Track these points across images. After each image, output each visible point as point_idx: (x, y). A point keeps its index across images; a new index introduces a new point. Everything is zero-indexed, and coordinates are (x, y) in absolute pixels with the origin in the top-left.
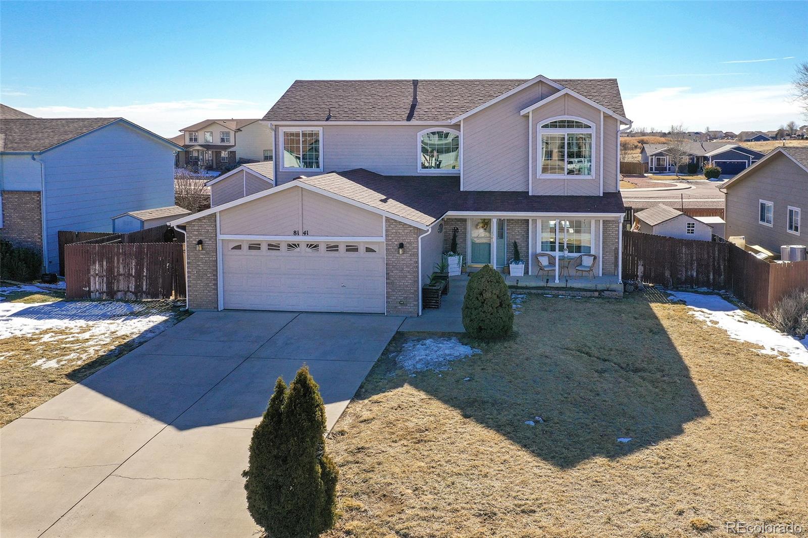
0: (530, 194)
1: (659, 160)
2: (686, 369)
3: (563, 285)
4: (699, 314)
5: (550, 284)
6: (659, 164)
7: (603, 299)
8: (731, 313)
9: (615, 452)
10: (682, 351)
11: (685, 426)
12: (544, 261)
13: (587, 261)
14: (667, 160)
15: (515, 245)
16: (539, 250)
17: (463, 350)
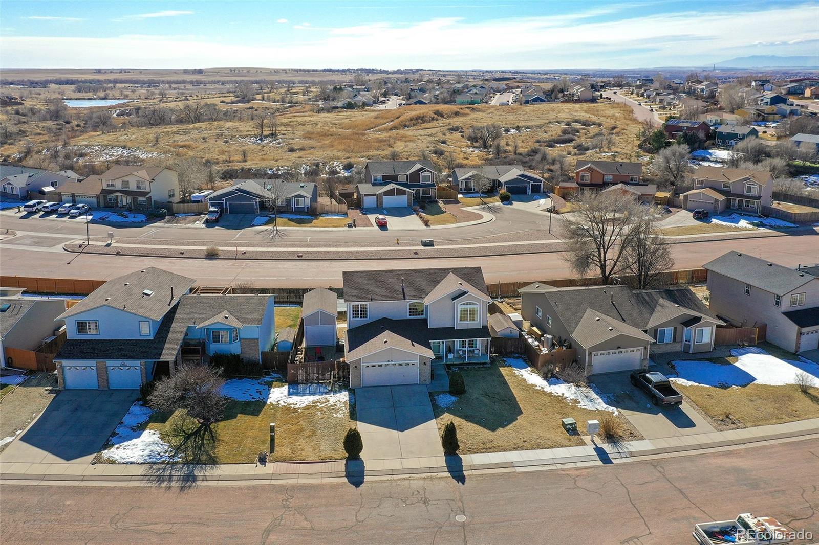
0: (455, 329)
1: (466, 183)
2: (515, 398)
3: (469, 362)
4: (517, 371)
5: (465, 362)
6: (466, 186)
7: (484, 368)
8: (526, 369)
9: (504, 426)
10: (513, 391)
11: (518, 418)
12: (461, 353)
13: (476, 352)
14: (472, 184)
15: (450, 347)
16: (458, 348)
17: (454, 399)
